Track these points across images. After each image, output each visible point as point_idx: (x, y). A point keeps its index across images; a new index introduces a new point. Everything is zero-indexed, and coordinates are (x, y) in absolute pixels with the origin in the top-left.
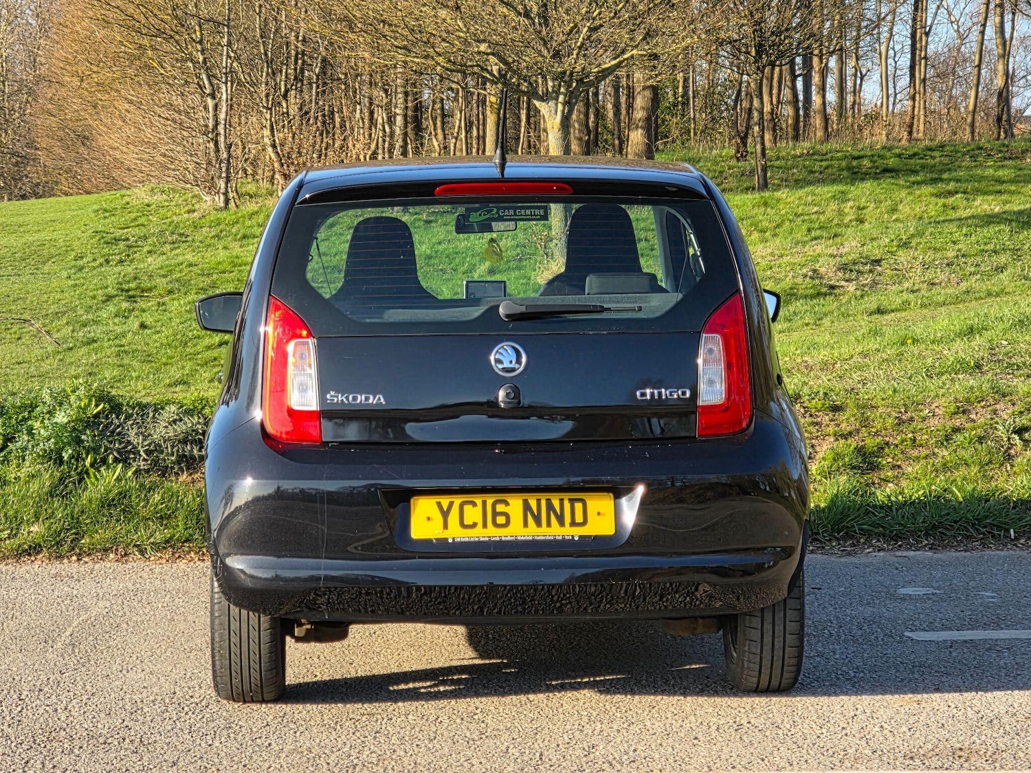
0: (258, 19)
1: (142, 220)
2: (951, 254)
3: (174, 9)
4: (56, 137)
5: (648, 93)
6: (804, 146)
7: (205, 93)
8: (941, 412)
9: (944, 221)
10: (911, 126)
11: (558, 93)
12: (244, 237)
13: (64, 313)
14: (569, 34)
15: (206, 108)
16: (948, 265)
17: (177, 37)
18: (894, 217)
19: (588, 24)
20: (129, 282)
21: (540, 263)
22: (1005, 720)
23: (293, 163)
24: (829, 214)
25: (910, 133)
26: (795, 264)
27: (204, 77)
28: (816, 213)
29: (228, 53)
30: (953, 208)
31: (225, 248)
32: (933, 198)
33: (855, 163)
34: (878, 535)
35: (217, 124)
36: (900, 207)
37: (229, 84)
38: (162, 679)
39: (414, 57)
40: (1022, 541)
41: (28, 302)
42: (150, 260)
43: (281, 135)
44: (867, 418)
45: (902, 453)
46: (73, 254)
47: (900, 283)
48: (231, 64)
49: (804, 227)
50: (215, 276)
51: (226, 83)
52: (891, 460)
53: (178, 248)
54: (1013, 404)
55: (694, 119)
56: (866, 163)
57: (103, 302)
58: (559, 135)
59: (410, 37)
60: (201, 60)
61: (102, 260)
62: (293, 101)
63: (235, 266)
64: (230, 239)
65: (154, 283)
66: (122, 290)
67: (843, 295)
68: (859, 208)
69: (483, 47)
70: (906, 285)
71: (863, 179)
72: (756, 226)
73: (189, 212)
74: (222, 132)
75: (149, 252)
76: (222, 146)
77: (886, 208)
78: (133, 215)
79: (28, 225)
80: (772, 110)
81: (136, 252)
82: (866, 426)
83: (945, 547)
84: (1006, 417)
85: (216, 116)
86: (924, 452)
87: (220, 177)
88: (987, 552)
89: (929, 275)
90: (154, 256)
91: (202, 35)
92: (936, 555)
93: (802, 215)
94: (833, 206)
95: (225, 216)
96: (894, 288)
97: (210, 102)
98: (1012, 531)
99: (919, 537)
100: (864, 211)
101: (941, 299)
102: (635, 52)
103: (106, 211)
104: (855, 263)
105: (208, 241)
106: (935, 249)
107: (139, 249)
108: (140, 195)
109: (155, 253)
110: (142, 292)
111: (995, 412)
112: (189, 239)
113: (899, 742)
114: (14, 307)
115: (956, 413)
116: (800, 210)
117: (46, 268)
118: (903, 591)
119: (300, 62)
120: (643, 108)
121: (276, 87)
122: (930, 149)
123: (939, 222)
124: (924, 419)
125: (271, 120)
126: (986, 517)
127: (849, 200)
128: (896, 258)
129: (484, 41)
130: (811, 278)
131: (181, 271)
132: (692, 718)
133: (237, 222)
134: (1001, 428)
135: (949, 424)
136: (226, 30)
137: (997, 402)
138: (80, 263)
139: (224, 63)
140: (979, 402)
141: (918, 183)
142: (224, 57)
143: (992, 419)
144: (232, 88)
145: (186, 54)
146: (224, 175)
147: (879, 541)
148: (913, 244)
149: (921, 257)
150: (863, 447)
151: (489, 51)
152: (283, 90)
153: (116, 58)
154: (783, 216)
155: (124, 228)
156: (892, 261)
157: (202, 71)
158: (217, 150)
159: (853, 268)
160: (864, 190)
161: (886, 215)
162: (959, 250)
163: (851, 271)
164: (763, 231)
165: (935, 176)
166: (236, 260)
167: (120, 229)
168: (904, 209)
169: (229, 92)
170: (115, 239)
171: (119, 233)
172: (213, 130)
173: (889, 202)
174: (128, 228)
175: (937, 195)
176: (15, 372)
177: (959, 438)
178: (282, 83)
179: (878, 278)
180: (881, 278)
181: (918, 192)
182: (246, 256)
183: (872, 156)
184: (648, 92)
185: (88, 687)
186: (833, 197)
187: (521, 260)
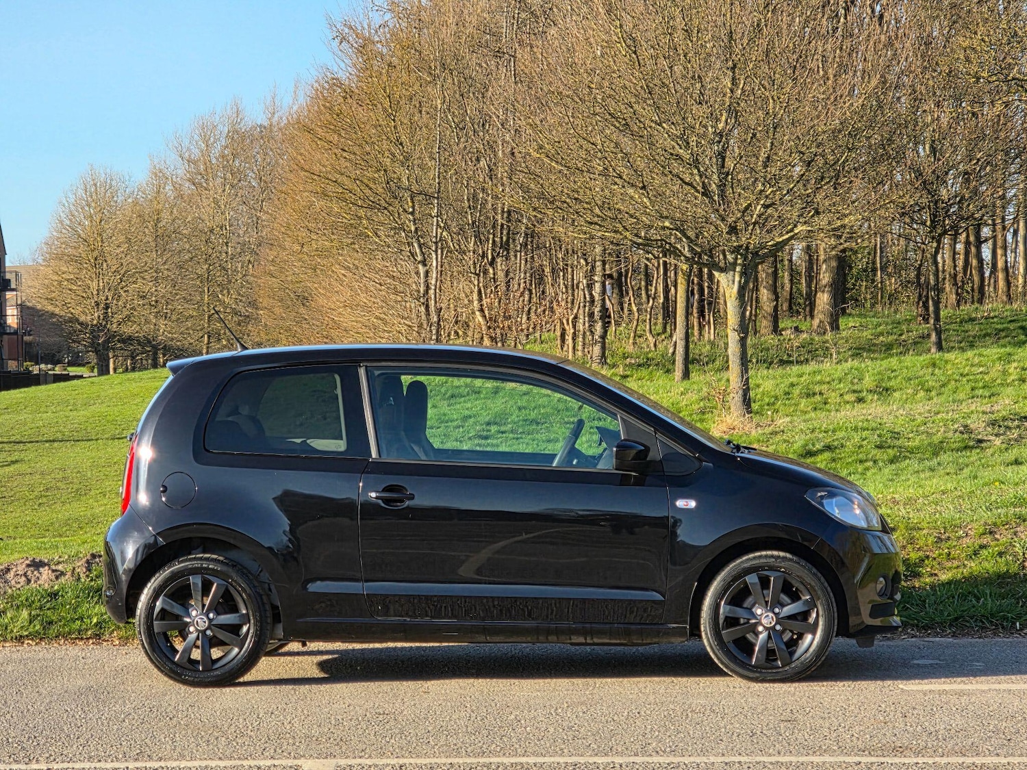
3: (388, 183)
4: (276, 298)
5: (833, 261)
6: (985, 309)
7: (416, 260)
8: (972, 533)
11: (735, 264)
12: (453, 396)
14: (744, 212)
15: (417, 273)
17: (391, 208)
19: (762, 203)
22: (941, 732)
23: (499, 327)
24: (994, 373)
26: (947, 420)
27: (416, 245)
28: (981, 373)
29: (438, 223)
34: (913, 625)
35: (428, 288)
37: (439, 251)
38: (357, 708)
39: (605, 232)
40: (1026, 631)
43: (488, 300)
44: (914, 536)
45: (939, 564)
48: (441, 234)
49: (968, 388)
51: (436, 251)
52: (929, 570)
58: (736, 303)
59: (600, 214)
60: (413, 229)
62: (499, 268)
63: (442, 422)
64: (438, 398)
67: (990, 448)
68: (1023, 369)
69: (666, 223)
72: (923, 386)
74: (433, 296)
76: (432, 308)
82: (911, 544)
83: (964, 635)
85: (427, 282)
86: (956, 563)
87: (430, 339)
88: (998, 639)
91: (413, 206)
92: (955, 641)
93: (967, 375)
94: (999, 367)
97: (421, 269)
98: (1018, 624)
99: (945, 627)
102: (804, 228)
104: (1004, 419)
111: (1015, 533)
113: (860, 743)
115: (984, 534)
116: (966, 370)
118: (915, 662)
119: (505, 232)
120: (829, 274)
121: (484, 255)
124: (959, 538)
125: (478, 285)
126: (999, 613)
127: (1014, 361)
129: (668, 217)
130: (962, 433)
132: (723, 730)
134: (1018, 545)
135: (979, 542)
136: (436, 201)
137: (1018, 525)
139: (434, 232)
140: (1003, 525)
142: (435, 227)
143: (1012, 539)
144: (442, 257)
145: (399, 224)
146: (435, 337)
147: (913, 630)
150: (908, 559)
151: (672, 226)
152: (490, 257)
153: (334, 227)
154: (949, 376)
157: (414, 240)
158: (428, 314)
159: (1001, 423)
163: (1000, 426)
164: (928, 390)
166: (443, 417)
169: (439, 260)
172: (424, 295)
177: (984, 552)
178: (489, 251)
179: (1024, 433)
182: (452, 414)
185: (305, 712)
186: (1000, 359)
187: (704, 413)
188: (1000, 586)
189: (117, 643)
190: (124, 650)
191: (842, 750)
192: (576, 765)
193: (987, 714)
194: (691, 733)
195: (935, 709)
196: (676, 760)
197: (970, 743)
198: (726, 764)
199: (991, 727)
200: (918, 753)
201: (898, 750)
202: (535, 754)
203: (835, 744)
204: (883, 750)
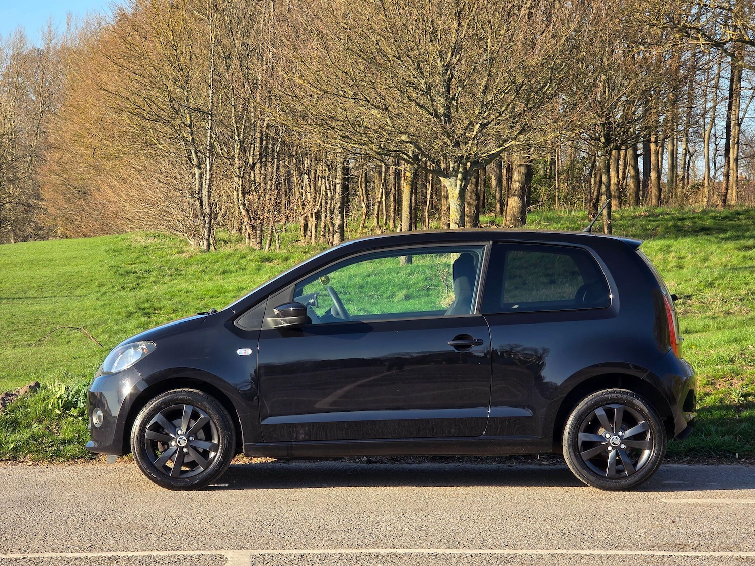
0: (233, 110)
1: (144, 258)
2: (744, 292)
3: (172, 101)
4: (60, 192)
5: (523, 170)
6: (642, 210)
7: (193, 164)
8: (698, 384)
9: (741, 268)
10: (726, 195)
11: (456, 171)
13: (99, 325)
14: (466, 129)
15: (193, 175)
16: (741, 300)
17: (172, 122)
18: (706, 265)
19: (480, 122)
20: (144, 303)
21: (442, 293)
22: (707, 534)
23: (259, 218)
25: (725, 201)
27: (193, 152)
29: (211, 135)
30: (751, 259)
31: (211, 280)
32: (736, 251)
33: (679, 223)
35: (202, 188)
36: (711, 257)
37: (211, 158)
39: (354, 144)
40: (743, 460)
41: (70, 317)
42: (155, 287)
43: (250, 197)
46: (97, 282)
47: (704, 313)
48: (214, 144)
50: (206, 300)
51: (209, 157)
53: (175, 279)
54: (743, 380)
55: (558, 188)
56: (688, 223)
57: (127, 317)
58: (458, 202)
59: (351, 130)
60: (190, 140)
61: (120, 287)
62: (259, 171)
64: (213, 273)
65: (162, 304)
66: (140, 309)
68: (680, 258)
69: (404, 137)
70: (709, 314)
71: (685, 236)
73: (179, 253)
75: (154, 282)
76: (206, 204)
77: (700, 258)
78: (137, 254)
79: (56, 260)
80: (618, 182)
81: (143, 282)
83: (696, 462)
84: (738, 387)
85: (201, 181)
87: (204, 227)
88: (722, 466)
89: (726, 307)
90: (158, 285)
91: (191, 121)
92: (690, 467)
95: (208, 256)
96: (700, 316)
97: (197, 171)
98: (737, 454)
99: (680, 456)
100: (683, 260)
101: (732, 324)
102: (513, 142)
103: (114, 250)
105: (197, 275)
106: (732, 288)
107: (145, 279)
108: (137, 239)
109: (158, 282)
110: (154, 310)
111: (731, 384)
112: (183, 273)
113: (648, 541)
114: (61, 320)
115: (707, 384)
117: (77, 293)
118: (666, 482)
119: (264, 143)
120: (519, 181)
121: (246, 161)
122: (739, 214)
123: (736, 269)
126: (722, 446)
127: (672, 251)
128: (703, 294)
129: (405, 133)
131: (181, 296)
132: (539, 530)
133: (217, 261)
134: (734, 394)
136: (210, 118)
137: (733, 378)
138: (103, 290)
139: (208, 142)
140: (722, 378)
141: (726, 239)
142: (208, 138)
143: (729, 388)
145: (179, 135)
146: (207, 226)
148: (716, 284)
149: (721, 294)
151: (407, 140)
152: (251, 163)
155: (132, 264)
156: (699, 297)
157: (191, 147)
158: (202, 208)
160: (684, 245)
161: (699, 263)
162: (750, 289)
165: (739, 234)
166: (221, 289)
167: (129, 264)
168: (714, 259)
170: (127, 272)
171: (129, 268)
172: (199, 192)
173: (703, 253)
174: (134, 264)
175: (739, 249)
176: (74, 364)
177: (708, 399)
178: (251, 157)
179: (688, 308)
180: (691, 309)
181: (725, 246)
182: (228, 286)
183: (694, 218)
184: (523, 168)
186: (661, 249)
187: (428, 290)
188: (722, 425)
189: (31, 463)
190: (38, 469)
191: (636, 546)
192: (437, 555)
193: (736, 521)
194: (515, 532)
195: (696, 517)
196: (513, 552)
197: (732, 542)
198: (552, 555)
199: (744, 531)
200: (695, 550)
201: (680, 547)
202: (401, 547)
203: (629, 541)
204: (667, 547)
